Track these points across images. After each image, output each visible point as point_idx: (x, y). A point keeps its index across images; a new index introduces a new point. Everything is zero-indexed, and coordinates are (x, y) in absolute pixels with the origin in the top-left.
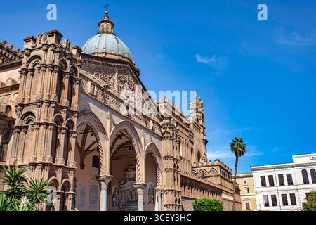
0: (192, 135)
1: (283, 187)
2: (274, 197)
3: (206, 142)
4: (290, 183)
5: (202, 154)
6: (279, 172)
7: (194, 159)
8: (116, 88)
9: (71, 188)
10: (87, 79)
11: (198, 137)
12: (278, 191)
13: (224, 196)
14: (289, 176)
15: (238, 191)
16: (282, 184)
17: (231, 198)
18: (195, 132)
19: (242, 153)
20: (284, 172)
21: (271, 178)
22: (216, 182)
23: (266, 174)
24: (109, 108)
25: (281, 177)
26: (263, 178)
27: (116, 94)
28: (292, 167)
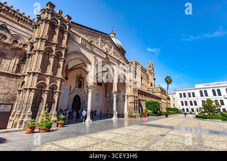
0: (148, 76)
1: (190, 98)
2: (186, 102)
3: (155, 79)
4: (194, 96)
5: (153, 84)
6: (188, 91)
7: (149, 85)
8: (100, 45)
9: (58, 89)
10: (80, 37)
11: (151, 77)
12: (188, 99)
13: (162, 100)
14: (193, 93)
15: (169, 99)
16: (190, 96)
17: (166, 102)
18: (150, 75)
19: (170, 83)
20: (191, 92)
21: (184, 94)
22: (159, 95)
23: (182, 92)
24: (94, 53)
25: (189, 94)
26: (181, 94)
27: (100, 47)
28: (195, 89)
